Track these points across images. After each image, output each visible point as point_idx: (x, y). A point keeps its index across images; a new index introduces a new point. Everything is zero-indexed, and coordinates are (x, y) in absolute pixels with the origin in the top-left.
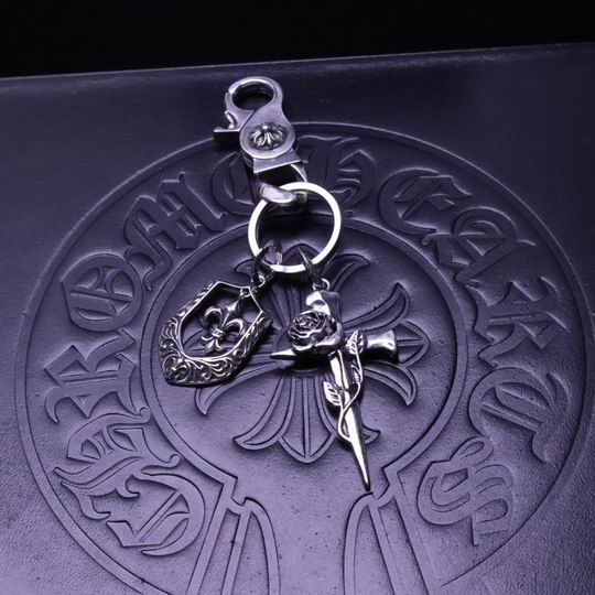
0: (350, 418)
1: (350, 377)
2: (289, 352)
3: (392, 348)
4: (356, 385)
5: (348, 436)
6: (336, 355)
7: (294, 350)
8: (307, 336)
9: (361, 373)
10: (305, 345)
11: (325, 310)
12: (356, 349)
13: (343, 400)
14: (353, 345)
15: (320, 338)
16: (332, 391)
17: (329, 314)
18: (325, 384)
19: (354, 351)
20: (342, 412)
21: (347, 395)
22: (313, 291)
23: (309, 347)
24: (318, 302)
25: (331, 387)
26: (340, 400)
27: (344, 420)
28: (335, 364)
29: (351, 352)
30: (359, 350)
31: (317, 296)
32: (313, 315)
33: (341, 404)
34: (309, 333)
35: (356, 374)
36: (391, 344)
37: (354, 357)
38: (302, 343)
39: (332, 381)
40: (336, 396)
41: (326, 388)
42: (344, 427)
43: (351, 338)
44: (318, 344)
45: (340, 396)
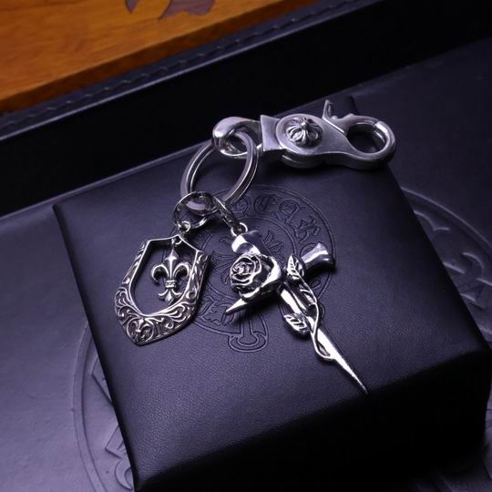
0: (323, 338)
1: (305, 302)
2: (240, 303)
4: (313, 306)
5: (329, 355)
6: (283, 287)
7: (244, 299)
8: (251, 281)
9: (312, 294)
10: (252, 290)
11: (255, 251)
12: (298, 274)
13: (309, 324)
14: (293, 271)
15: (262, 278)
16: (296, 320)
17: (259, 253)
18: (286, 316)
19: (295, 276)
20: (313, 335)
21: (310, 319)
22: (234, 238)
23: (257, 290)
25: (293, 318)
26: (306, 326)
27: (318, 343)
28: (286, 295)
29: (294, 278)
30: (301, 274)
31: (239, 241)
32: (245, 260)
33: (308, 330)
34: (250, 279)
35: (308, 297)
36: (324, 256)
37: (299, 282)
38: (247, 290)
39: (291, 311)
40: (301, 324)
41: (288, 320)
42: (321, 349)
43: (289, 265)
44: (264, 285)
45: (304, 322)
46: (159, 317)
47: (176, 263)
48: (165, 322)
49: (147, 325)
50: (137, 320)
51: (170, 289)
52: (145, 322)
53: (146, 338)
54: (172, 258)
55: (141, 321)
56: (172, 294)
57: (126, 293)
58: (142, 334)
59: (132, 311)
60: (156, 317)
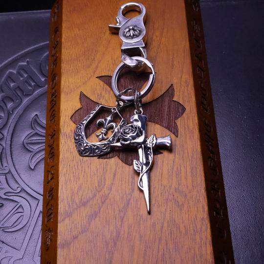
0: (145, 178)
1: (147, 158)
2: (119, 144)
3: (168, 145)
4: (149, 162)
5: (142, 187)
6: (141, 147)
7: (121, 143)
9: (152, 156)
10: (127, 141)
11: (139, 124)
12: (151, 145)
13: (142, 169)
14: (150, 142)
15: (134, 138)
17: (140, 126)
18: (135, 161)
19: (150, 145)
20: (141, 175)
21: (144, 167)
22: (134, 114)
23: (129, 142)
24: (136, 120)
25: (137, 163)
26: (140, 169)
27: (141, 180)
28: (140, 151)
29: (148, 146)
30: (152, 145)
31: (136, 117)
32: (132, 126)
33: (140, 171)
34: (129, 136)
35: (150, 157)
36: (168, 143)
37: (150, 148)
38: (125, 140)
39: (138, 159)
40: (139, 167)
41: (134, 163)
42: (141, 183)
43: (150, 139)
44: (133, 141)
45: (140, 167)
46: (94, 146)
47: (110, 121)
48: (96, 149)
49: (87, 147)
50: (84, 143)
51: (102, 133)
52: (87, 146)
53: (85, 153)
54: (109, 118)
55: (85, 145)
56: (102, 136)
57: (82, 127)
58: (84, 151)
59: (82, 138)
60: (93, 145)
